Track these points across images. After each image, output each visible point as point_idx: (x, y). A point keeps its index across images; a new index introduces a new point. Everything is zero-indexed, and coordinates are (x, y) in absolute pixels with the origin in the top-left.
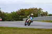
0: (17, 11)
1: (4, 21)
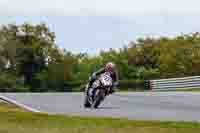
0: (125, 49)
1: (71, 91)
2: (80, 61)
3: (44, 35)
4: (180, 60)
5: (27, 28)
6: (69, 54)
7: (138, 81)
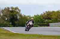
2: (28, 18)
3: (17, 10)
4: (58, 17)
5: (12, 8)
6: (25, 16)
7: (45, 24)
